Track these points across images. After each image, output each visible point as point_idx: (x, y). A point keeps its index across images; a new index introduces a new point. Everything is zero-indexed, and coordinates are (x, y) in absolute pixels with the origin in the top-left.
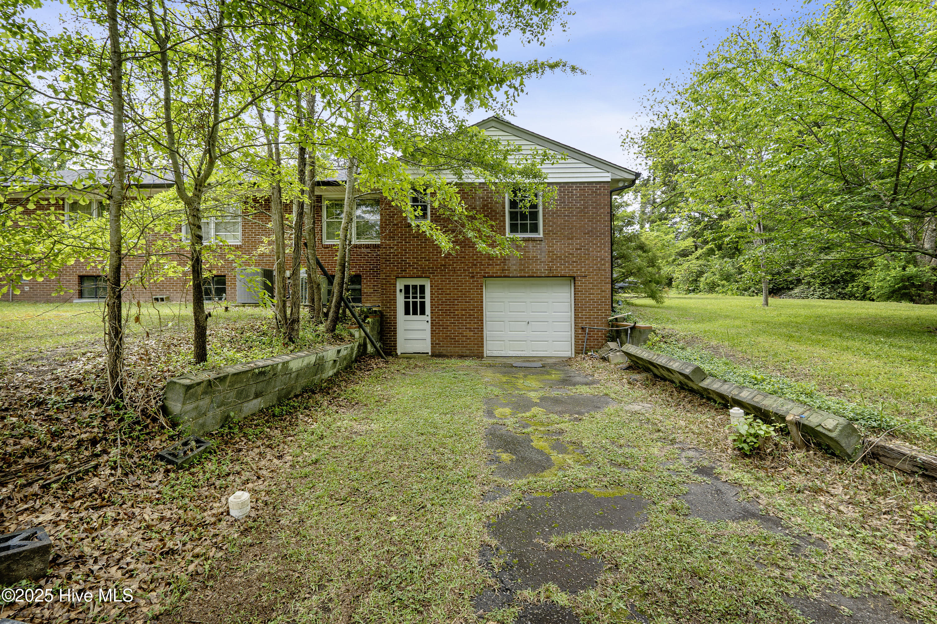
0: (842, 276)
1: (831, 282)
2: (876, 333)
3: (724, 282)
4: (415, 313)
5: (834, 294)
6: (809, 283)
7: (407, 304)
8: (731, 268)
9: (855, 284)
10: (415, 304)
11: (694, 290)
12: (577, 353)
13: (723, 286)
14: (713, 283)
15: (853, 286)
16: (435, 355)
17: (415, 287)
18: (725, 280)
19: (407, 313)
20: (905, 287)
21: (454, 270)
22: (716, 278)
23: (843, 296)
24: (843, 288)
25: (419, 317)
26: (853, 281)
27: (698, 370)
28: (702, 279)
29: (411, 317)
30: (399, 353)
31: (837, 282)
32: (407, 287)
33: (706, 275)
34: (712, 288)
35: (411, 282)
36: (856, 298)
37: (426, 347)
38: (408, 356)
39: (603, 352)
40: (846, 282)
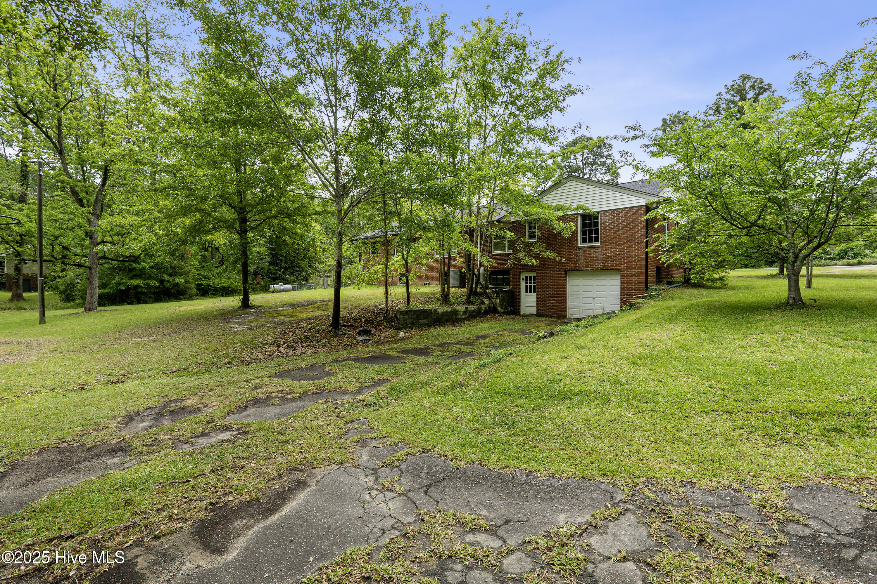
4: (531, 292)
7: (527, 286)
10: (531, 286)
16: (539, 315)
17: (530, 277)
19: (527, 291)
21: (549, 267)
25: (532, 294)
29: (529, 294)
30: (522, 313)
32: (527, 277)
35: (529, 274)
37: (534, 311)
38: (526, 316)
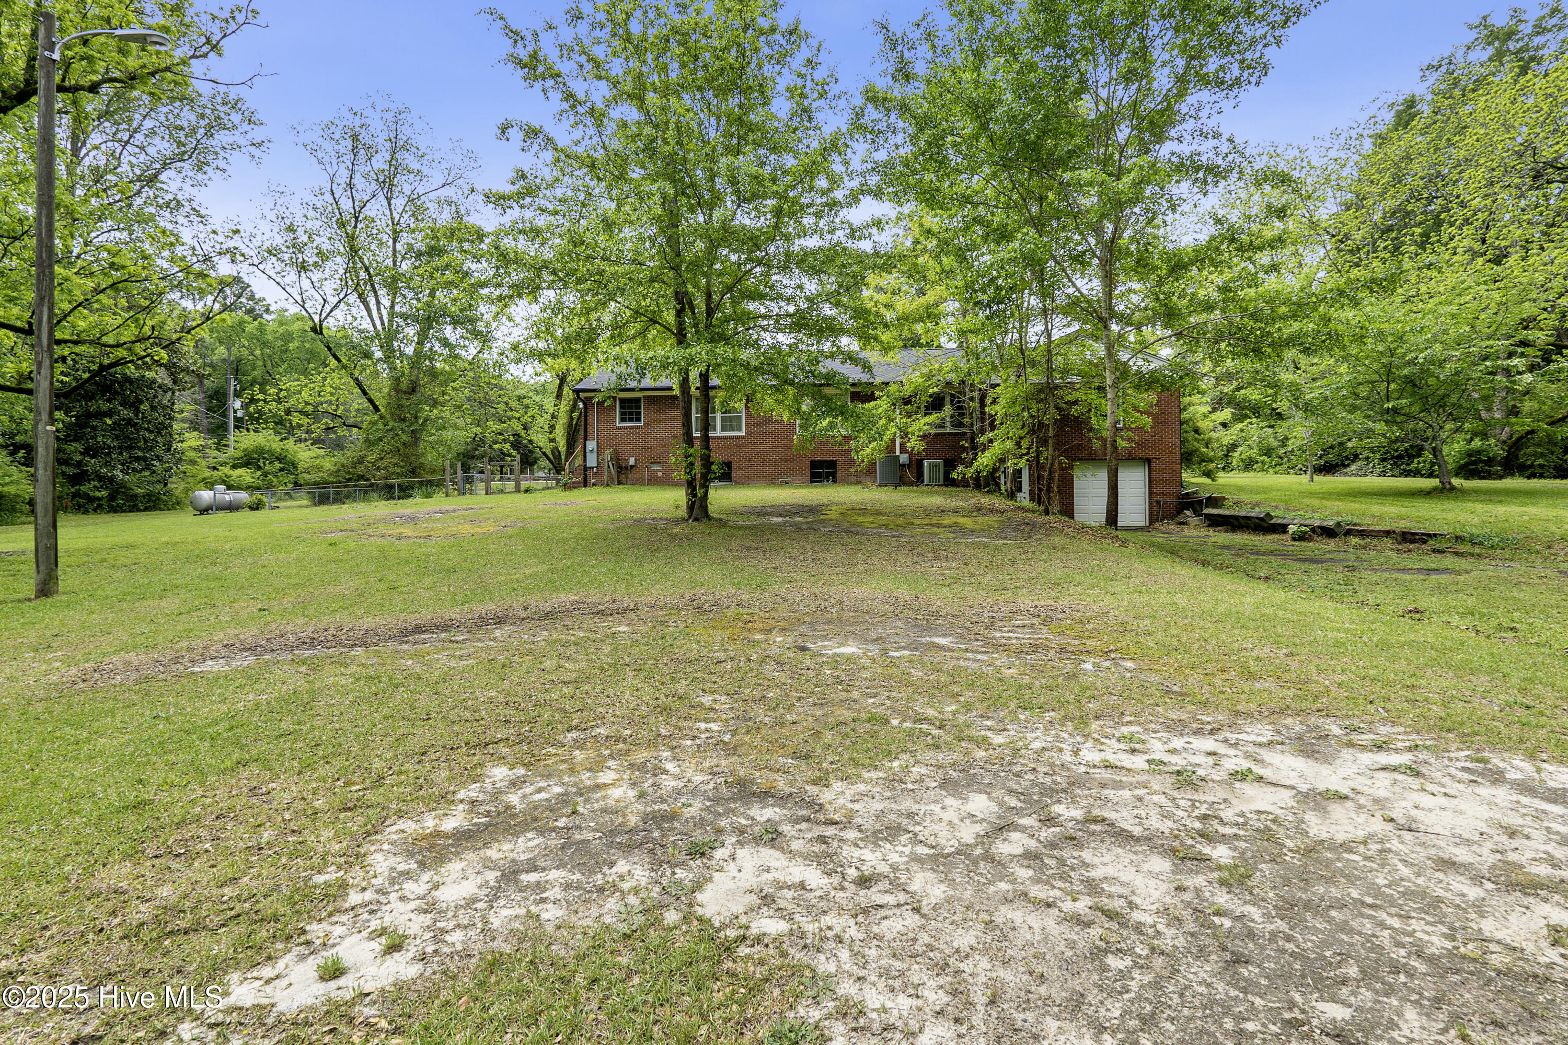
0: (1406, 450)
1: (1393, 457)
2: (1385, 495)
3: (1264, 458)
5: (1397, 471)
6: (1367, 458)
8: (1271, 440)
9: (1421, 459)
11: (1224, 469)
12: (1151, 522)
13: (1263, 462)
14: (1250, 459)
15: (1419, 463)
18: (1265, 454)
20: (1471, 463)
22: (1254, 453)
23: (1407, 474)
24: (1408, 465)
26: (1420, 455)
27: (1268, 515)
28: (1236, 454)
31: (1400, 457)
33: (1240, 449)
34: (1248, 465)
36: (1422, 476)
39: (1180, 518)
40: (1411, 457)
